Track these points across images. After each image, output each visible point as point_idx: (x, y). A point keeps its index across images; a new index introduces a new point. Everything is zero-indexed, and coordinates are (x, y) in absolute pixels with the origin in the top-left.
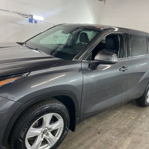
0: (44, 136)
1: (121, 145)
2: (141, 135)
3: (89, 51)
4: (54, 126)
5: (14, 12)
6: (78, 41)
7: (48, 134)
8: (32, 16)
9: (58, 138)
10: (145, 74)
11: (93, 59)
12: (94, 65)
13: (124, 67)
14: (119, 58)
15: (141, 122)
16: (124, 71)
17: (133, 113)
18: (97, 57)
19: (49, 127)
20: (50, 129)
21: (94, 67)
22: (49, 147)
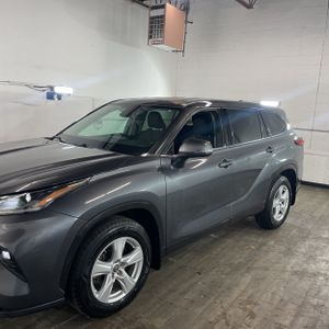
0: (116, 275)
1: (236, 285)
2: (267, 269)
3: (169, 141)
4: (130, 259)
6: (146, 127)
7: (120, 273)
8: (52, 88)
9: (136, 280)
11: (176, 152)
12: (179, 160)
13: (225, 161)
14: (217, 146)
15: (267, 252)
16: (226, 167)
17: (253, 240)
18: (183, 149)
19: (122, 260)
20: (123, 264)
21: (179, 164)
22: (124, 295)
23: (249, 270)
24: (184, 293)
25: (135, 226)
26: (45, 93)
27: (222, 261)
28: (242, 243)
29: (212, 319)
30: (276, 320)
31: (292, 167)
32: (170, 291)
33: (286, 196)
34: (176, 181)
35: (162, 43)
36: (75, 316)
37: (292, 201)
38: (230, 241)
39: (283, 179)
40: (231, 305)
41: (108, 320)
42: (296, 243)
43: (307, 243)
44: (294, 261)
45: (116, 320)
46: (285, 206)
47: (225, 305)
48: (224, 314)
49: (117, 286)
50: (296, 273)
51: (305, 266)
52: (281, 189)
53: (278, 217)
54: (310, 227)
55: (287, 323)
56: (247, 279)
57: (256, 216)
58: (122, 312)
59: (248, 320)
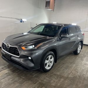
1: (72, 66)
2: (78, 63)
5: (15, 18)
7: (49, 63)
8: (22, 19)
9: (52, 65)
10: (76, 42)
11: (60, 36)
15: (77, 60)
16: (70, 40)
17: (73, 57)
19: (50, 60)
22: (50, 68)
23: (74, 63)
24: (62, 68)
25: (52, 53)
26: (20, 21)
27: (68, 61)
28: (71, 58)
29: (69, 73)
30: (83, 73)
31: (82, 40)
32: (58, 67)
33: (80, 47)
34: (61, 43)
35: (49, 8)
36: (40, 72)
37: (82, 48)
38: (68, 57)
39: (80, 43)
40: (72, 70)
41: (47, 73)
42: (83, 58)
43: (86, 58)
44: (83, 62)
45: (49, 73)
46: (80, 49)
47: (71, 70)
48: (71, 72)
49: (49, 66)
50: (85, 64)
51: (86, 63)
52: (80, 45)
53: (78, 52)
54: (85, 54)
55: (85, 73)
56: (74, 65)
57: (74, 52)
58: (49, 71)
59: (77, 73)
